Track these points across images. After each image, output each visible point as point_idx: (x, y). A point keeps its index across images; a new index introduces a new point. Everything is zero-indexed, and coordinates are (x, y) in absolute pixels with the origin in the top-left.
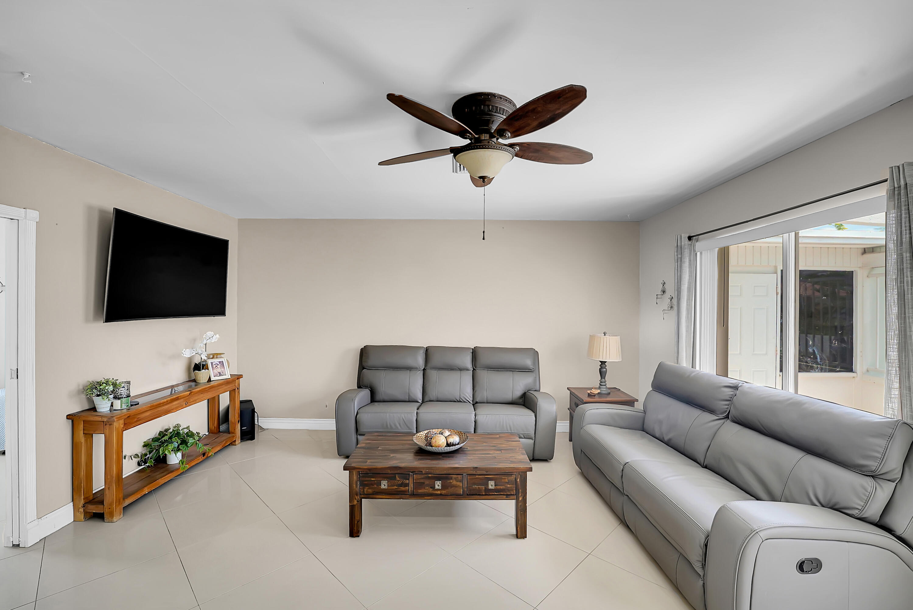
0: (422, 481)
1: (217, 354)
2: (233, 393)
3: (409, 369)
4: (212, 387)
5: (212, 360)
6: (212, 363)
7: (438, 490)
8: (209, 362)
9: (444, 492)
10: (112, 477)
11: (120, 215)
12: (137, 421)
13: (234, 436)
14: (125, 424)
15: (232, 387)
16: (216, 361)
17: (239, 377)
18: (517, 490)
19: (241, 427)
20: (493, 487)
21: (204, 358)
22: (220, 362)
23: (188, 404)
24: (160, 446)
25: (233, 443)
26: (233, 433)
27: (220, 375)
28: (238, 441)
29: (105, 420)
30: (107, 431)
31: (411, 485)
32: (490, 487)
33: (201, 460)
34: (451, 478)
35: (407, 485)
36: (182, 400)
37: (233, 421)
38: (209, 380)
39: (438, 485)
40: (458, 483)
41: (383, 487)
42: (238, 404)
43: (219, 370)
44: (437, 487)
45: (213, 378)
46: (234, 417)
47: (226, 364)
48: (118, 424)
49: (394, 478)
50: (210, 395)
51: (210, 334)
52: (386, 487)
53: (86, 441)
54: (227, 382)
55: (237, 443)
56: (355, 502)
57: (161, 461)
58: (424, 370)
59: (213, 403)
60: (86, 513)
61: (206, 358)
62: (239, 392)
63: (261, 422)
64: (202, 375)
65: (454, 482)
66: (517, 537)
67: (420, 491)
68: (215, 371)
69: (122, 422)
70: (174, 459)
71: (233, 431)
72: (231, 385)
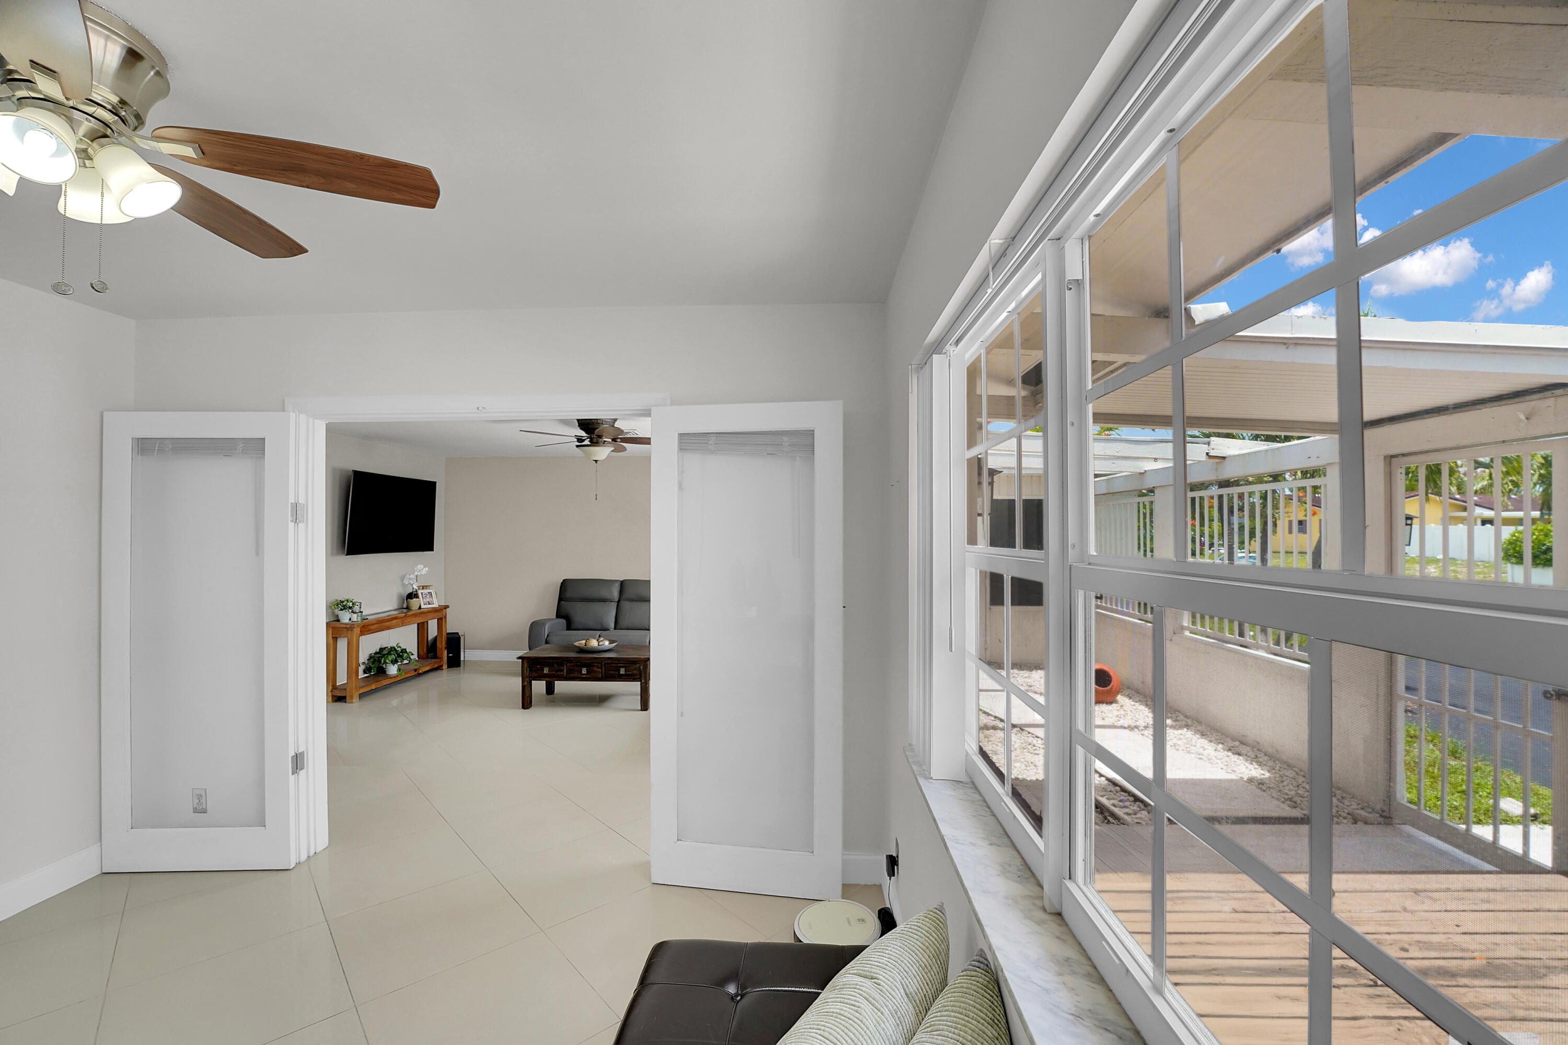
0: (572, 668)
1: (426, 586)
2: (441, 621)
3: (604, 600)
4: (423, 613)
5: (422, 591)
6: (422, 593)
7: (584, 674)
8: (420, 592)
9: (588, 676)
10: (352, 669)
11: (357, 474)
12: (368, 631)
13: (441, 661)
14: (361, 631)
15: (439, 615)
16: (425, 591)
17: (446, 607)
18: (641, 675)
19: (448, 654)
20: (624, 673)
21: (415, 587)
22: (429, 593)
23: (403, 625)
24: (382, 658)
25: (439, 668)
26: (440, 658)
27: (429, 604)
28: (445, 666)
29: (348, 626)
30: (349, 636)
31: (565, 671)
32: (621, 673)
33: (413, 674)
34: (594, 666)
35: (563, 671)
36: (399, 620)
37: (440, 646)
38: (420, 608)
39: (584, 671)
40: (599, 670)
41: (545, 672)
42: (444, 635)
43: (428, 600)
44: (583, 672)
45: (423, 606)
46: (442, 645)
47: (434, 595)
48: (357, 631)
49: (553, 666)
50: (420, 620)
51: (420, 567)
52: (547, 672)
53: (333, 642)
54: (435, 610)
55: (444, 667)
56: (526, 683)
57: (382, 671)
58: (619, 602)
59: (422, 628)
60: (333, 696)
61: (417, 588)
62: (446, 621)
63: (467, 655)
64: (414, 603)
65: (595, 669)
66: (642, 710)
67: (571, 675)
68: (425, 600)
69: (359, 629)
70: (393, 670)
71: (440, 656)
72: (439, 614)
